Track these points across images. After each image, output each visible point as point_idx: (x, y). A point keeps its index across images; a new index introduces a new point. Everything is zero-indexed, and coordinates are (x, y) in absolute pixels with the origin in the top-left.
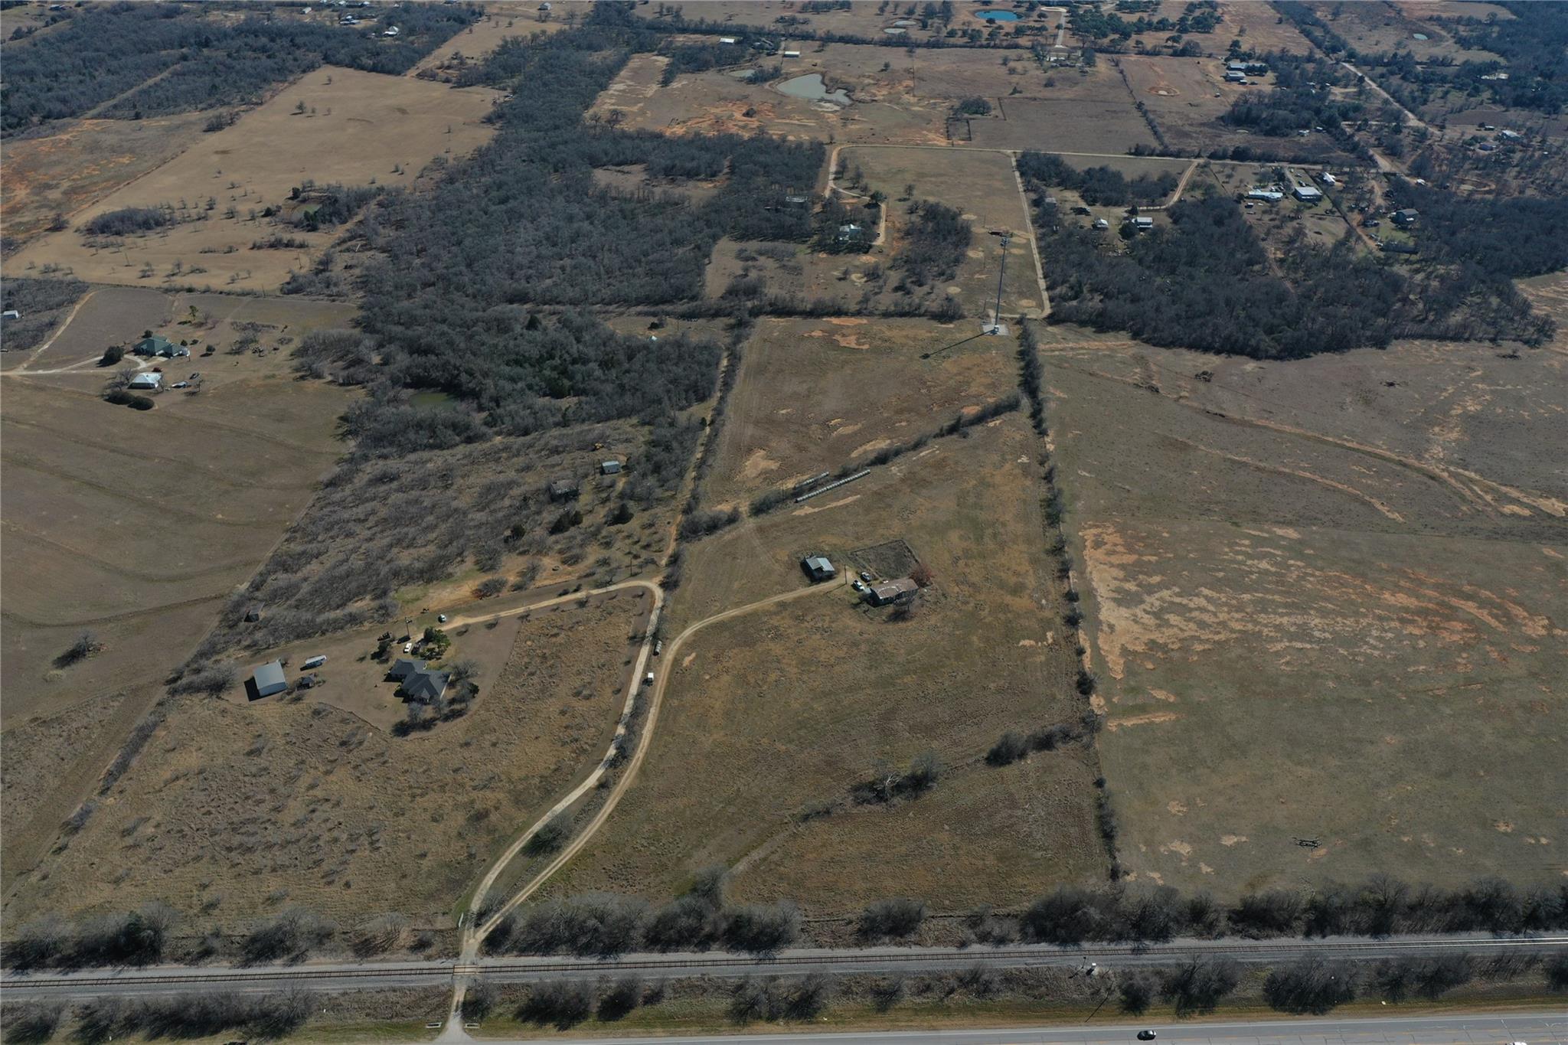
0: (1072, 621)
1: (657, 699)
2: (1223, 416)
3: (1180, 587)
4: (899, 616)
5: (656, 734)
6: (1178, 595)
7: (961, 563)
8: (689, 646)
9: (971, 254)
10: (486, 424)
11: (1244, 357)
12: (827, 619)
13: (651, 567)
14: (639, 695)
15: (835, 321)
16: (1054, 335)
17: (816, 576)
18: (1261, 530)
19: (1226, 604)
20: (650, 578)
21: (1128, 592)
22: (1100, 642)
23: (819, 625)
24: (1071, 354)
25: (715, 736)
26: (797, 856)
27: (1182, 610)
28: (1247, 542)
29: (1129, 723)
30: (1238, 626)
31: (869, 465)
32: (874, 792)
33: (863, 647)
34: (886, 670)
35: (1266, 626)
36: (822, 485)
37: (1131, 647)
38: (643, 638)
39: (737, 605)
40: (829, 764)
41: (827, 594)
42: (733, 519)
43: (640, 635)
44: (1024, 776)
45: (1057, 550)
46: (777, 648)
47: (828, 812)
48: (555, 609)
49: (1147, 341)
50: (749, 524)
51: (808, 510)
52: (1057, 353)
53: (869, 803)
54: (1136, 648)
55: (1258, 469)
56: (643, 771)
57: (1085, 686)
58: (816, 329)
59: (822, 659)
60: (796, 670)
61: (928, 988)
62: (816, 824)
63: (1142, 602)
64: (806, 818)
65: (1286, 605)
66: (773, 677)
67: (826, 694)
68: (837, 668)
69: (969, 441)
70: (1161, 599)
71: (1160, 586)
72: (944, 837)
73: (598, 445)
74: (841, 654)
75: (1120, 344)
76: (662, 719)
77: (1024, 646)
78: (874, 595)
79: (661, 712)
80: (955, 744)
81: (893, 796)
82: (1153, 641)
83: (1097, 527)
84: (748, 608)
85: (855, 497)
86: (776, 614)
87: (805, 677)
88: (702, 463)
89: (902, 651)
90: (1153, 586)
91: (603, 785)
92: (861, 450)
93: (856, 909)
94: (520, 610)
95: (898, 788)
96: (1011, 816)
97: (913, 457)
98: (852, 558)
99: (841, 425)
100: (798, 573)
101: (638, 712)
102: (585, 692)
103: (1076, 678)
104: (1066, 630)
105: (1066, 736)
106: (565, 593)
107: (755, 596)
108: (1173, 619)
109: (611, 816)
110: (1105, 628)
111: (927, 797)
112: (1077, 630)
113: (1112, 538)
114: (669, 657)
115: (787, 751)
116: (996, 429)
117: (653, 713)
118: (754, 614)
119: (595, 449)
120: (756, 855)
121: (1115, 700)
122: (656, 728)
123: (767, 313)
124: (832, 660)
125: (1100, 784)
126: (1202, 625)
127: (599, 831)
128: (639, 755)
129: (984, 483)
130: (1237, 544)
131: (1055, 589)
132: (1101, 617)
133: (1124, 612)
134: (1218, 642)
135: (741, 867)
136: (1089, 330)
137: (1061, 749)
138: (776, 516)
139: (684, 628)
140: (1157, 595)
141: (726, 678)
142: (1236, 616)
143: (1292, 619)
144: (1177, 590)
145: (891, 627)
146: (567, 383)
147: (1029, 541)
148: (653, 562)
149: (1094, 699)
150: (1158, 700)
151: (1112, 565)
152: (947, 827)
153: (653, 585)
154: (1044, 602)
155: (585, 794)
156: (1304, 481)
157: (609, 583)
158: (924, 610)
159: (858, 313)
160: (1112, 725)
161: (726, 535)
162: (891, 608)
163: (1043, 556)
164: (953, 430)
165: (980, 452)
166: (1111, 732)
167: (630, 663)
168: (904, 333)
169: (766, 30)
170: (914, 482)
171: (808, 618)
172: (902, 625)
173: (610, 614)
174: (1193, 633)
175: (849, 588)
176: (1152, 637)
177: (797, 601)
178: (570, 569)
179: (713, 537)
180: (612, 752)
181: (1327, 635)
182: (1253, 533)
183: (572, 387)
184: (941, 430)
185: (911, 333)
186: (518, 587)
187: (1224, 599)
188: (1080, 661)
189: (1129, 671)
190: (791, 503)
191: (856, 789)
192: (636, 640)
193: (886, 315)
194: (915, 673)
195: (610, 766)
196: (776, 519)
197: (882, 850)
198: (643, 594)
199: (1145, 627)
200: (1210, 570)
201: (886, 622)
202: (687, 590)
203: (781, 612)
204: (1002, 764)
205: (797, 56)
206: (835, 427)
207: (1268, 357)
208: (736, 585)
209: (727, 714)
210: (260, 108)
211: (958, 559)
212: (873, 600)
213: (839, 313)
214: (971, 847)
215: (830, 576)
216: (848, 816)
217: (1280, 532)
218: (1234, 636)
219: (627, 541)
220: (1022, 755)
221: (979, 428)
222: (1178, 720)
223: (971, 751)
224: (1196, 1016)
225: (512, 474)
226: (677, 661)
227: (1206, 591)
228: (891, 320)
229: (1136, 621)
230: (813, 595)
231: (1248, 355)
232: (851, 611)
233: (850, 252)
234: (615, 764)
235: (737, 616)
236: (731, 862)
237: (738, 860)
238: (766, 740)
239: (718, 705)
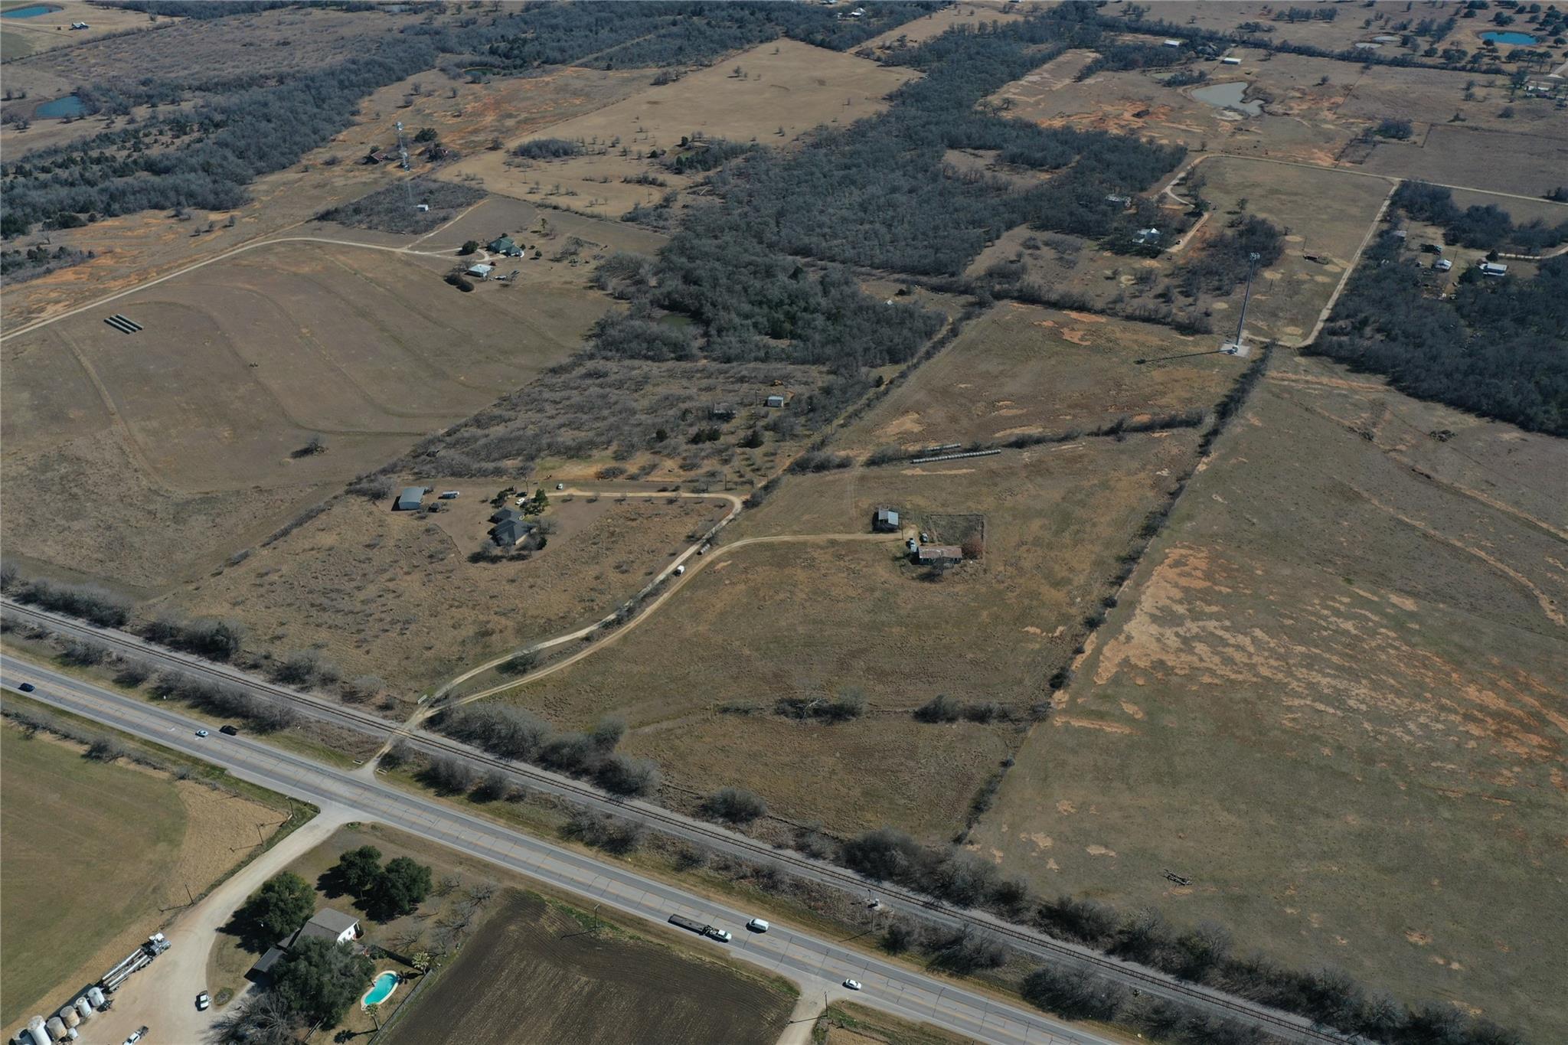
0: (1092, 624)
1: (674, 588)
2: (1428, 477)
3: (1233, 622)
4: (930, 577)
5: (655, 613)
6: (1226, 629)
7: (1024, 548)
8: (731, 555)
9: (1268, 274)
10: (701, 349)
11: (1513, 426)
12: (864, 563)
13: (748, 487)
14: (663, 582)
15: (1074, 315)
16: (1298, 365)
17: (879, 526)
18: (1374, 594)
19: (1271, 650)
20: (739, 495)
21: (1172, 613)
22: (1105, 650)
23: (853, 566)
24: (1300, 386)
25: (700, 628)
26: (697, 737)
27: (1215, 642)
28: (1346, 600)
29: (1076, 723)
30: (1265, 672)
31: (1004, 446)
32: (796, 709)
33: (877, 594)
34: (883, 617)
35: (1299, 680)
36: (948, 454)
37: (1133, 661)
38: (698, 539)
39: (795, 533)
40: (775, 675)
41: (878, 544)
42: (844, 464)
43: (698, 535)
44: (940, 737)
45: (1132, 559)
46: (801, 575)
47: (746, 712)
48: (648, 500)
49: (1402, 390)
50: (857, 471)
51: (918, 471)
52: (1286, 383)
53: (787, 716)
54: (1139, 663)
55: (1425, 536)
56: (625, 638)
57: (1058, 682)
58: (1048, 319)
59: (833, 594)
60: (804, 596)
61: (727, 868)
62: (731, 719)
63: (1181, 625)
64: (725, 710)
65: (1339, 668)
66: (781, 596)
67: (815, 622)
68: (841, 605)
69: (1122, 445)
70: (1203, 629)
71: (1211, 616)
72: (829, 761)
73: (777, 382)
74: (852, 593)
75: (1369, 387)
76: (668, 604)
77: (1028, 632)
78: (917, 554)
79: (671, 598)
80: (898, 693)
81: (810, 716)
82: (1162, 662)
83: (1191, 548)
84: (801, 538)
85: (969, 471)
86: (822, 548)
87: (808, 604)
88: (856, 414)
89: (909, 606)
90: (1206, 614)
91: (588, 639)
92: (1008, 432)
93: (714, 790)
94: (618, 495)
95: (817, 712)
96: (902, 764)
97: (1054, 448)
98: (925, 520)
99: (1007, 407)
100: (867, 520)
101: (655, 593)
102: (624, 568)
103: (1055, 672)
104: (1079, 629)
105: (1004, 716)
106: (664, 490)
107: (816, 529)
108: (1200, 648)
109: (578, 662)
110: (1122, 638)
111: (840, 727)
112: (1092, 631)
113: (1199, 560)
114: (709, 559)
115: (750, 656)
116: (1159, 439)
117: (666, 596)
118: (805, 544)
119: (773, 385)
120: (665, 725)
121: (1079, 701)
122: (659, 609)
123: (1012, 298)
124: (842, 596)
125: (1006, 764)
126: (1228, 661)
127: (562, 670)
128: (632, 625)
129: (1105, 485)
130: (1334, 599)
131: (1099, 590)
132: (1125, 628)
133: (1154, 629)
134: (1232, 682)
135: (647, 730)
136: (1341, 368)
137: (994, 725)
138: (886, 470)
139: (738, 540)
140: (1201, 623)
141: (742, 587)
142: (1272, 662)
143: (1333, 682)
144: (1227, 623)
145: (914, 584)
146: (787, 326)
147: (1108, 545)
148: (751, 483)
149: (1059, 695)
150: (1123, 713)
151: (1176, 585)
152: (838, 755)
153: (737, 501)
154: (1079, 600)
155: (571, 641)
156: (1472, 558)
157: (704, 491)
158: (956, 578)
159: (1102, 312)
160: (1058, 721)
161: (829, 476)
162: (925, 569)
163: (1111, 561)
164: (1112, 432)
165: (1124, 457)
166: (1052, 726)
167: (674, 555)
168: (1135, 337)
169: (1220, 34)
170: (1037, 470)
171: (846, 559)
172: (926, 585)
173: (687, 514)
174: (1211, 666)
175: (902, 543)
176: (1164, 658)
177: (848, 542)
178: (682, 473)
179: (817, 475)
180: (612, 617)
181: (1364, 707)
182: (1361, 593)
183: (791, 332)
184: (1099, 429)
185: (1141, 338)
186: (632, 478)
187: (1272, 645)
188: (1071, 659)
189: (1116, 681)
190: (906, 463)
191: (782, 701)
192: (691, 539)
193: (1130, 318)
194: (907, 626)
195: (603, 626)
196: (883, 473)
197: (769, 754)
198: (724, 506)
199: (1165, 648)
200: (1280, 615)
201: (913, 579)
202: (761, 513)
203: (827, 547)
204: (927, 721)
205: (1236, 63)
206: (1001, 408)
207: (1540, 430)
208: (806, 517)
209: (723, 615)
210: (708, 69)
211: (1023, 543)
212: (914, 559)
213: (1082, 308)
214: (846, 777)
215: (892, 529)
216: (763, 720)
217: (1394, 599)
218: (1255, 679)
219: (745, 463)
220: (951, 720)
221: (1141, 435)
222: (1131, 734)
223: (908, 703)
224: (943, 975)
225: (693, 391)
226: (712, 563)
227: (1258, 633)
228: (1131, 324)
229: (1158, 640)
230: (867, 541)
231: (1517, 424)
232: (889, 562)
233: (1137, 255)
234: (608, 626)
235: (788, 542)
236: (642, 724)
237: (648, 724)
238: (738, 643)
239: (719, 605)
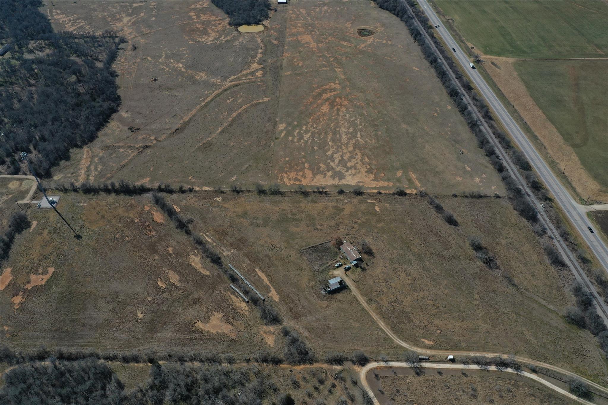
0: (359, 193)
1: (464, 354)
2: (179, 129)
3: (327, 160)
4: (368, 252)
6: (333, 161)
8: (416, 344)
14: (464, 363)
18: (281, 132)
19: (337, 149)
20: (358, 374)
21: (334, 175)
22: (372, 186)
27: (344, 161)
28: (291, 137)
29: (419, 185)
30: (351, 148)
32: (489, 262)
35: (349, 142)
38: (417, 368)
39: (374, 322)
41: (357, 282)
42: (287, 333)
47: (508, 278)
50: (289, 325)
51: (272, 294)
53: (496, 264)
55: (229, 126)
57: (402, 193)
61: (573, 248)
62: (516, 281)
63: (340, 171)
64: (515, 286)
65: (334, 135)
69: (197, 220)
70: (337, 166)
71: (328, 165)
72: (503, 241)
76: (477, 349)
77: (379, 210)
82: (366, 172)
83: (283, 179)
84: (376, 317)
85: (259, 272)
88: (209, 360)
90: (328, 167)
91: (534, 371)
92: (201, 270)
93: (552, 269)
97: (213, 244)
98: (321, 271)
99: (167, 281)
100: (338, 296)
101: (476, 361)
103: (397, 196)
104: (367, 196)
105: (433, 202)
107: (364, 315)
108: (350, 164)
109: (550, 363)
110: (361, 184)
111: (483, 246)
112: (364, 192)
113: (291, 175)
114: (428, 352)
116: (183, 208)
117: (472, 354)
120: (544, 303)
121: (407, 186)
122: (484, 351)
125: (455, 196)
126: (352, 157)
127: (562, 368)
129: (243, 216)
130: (293, 140)
131: (336, 197)
132: (354, 185)
133: (347, 178)
134: (363, 155)
135: (552, 308)
138: (279, 310)
139: (401, 347)
141: (435, 323)
142: (344, 148)
143: (344, 135)
144: (330, 161)
145: (378, 255)
147: (298, 202)
149: (408, 192)
150: (403, 175)
151: (314, 177)
153: (363, 372)
154: (346, 201)
155: (543, 378)
156: (240, 116)
158: (362, 242)
160: (422, 189)
163: (310, 198)
164: (183, 227)
166: (426, 190)
167: (440, 372)
170: (241, 245)
172: (374, 252)
174: (359, 160)
175: (349, 272)
180: (509, 370)
181: (352, 128)
182: (284, 135)
184: (183, 231)
187: (334, 149)
188: (386, 193)
189: (386, 181)
190: (265, 304)
191: (490, 268)
192: (419, 372)
195: (520, 369)
196: (283, 310)
199: (358, 173)
200: (314, 150)
201: (374, 257)
204: (455, 222)
209: (463, 319)
215: (340, 281)
216: (506, 270)
217: (282, 128)
218: (358, 150)
220: (449, 215)
222: (412, 172)
223: (452, 230)
227: (329, 153)
230: (357, 288)
232: (369, 271)
234: (517, 367)
235: (385, 322)
236: (552, 311)
237: (549, 309)
238: (475, 303)
239: (458, 324)
